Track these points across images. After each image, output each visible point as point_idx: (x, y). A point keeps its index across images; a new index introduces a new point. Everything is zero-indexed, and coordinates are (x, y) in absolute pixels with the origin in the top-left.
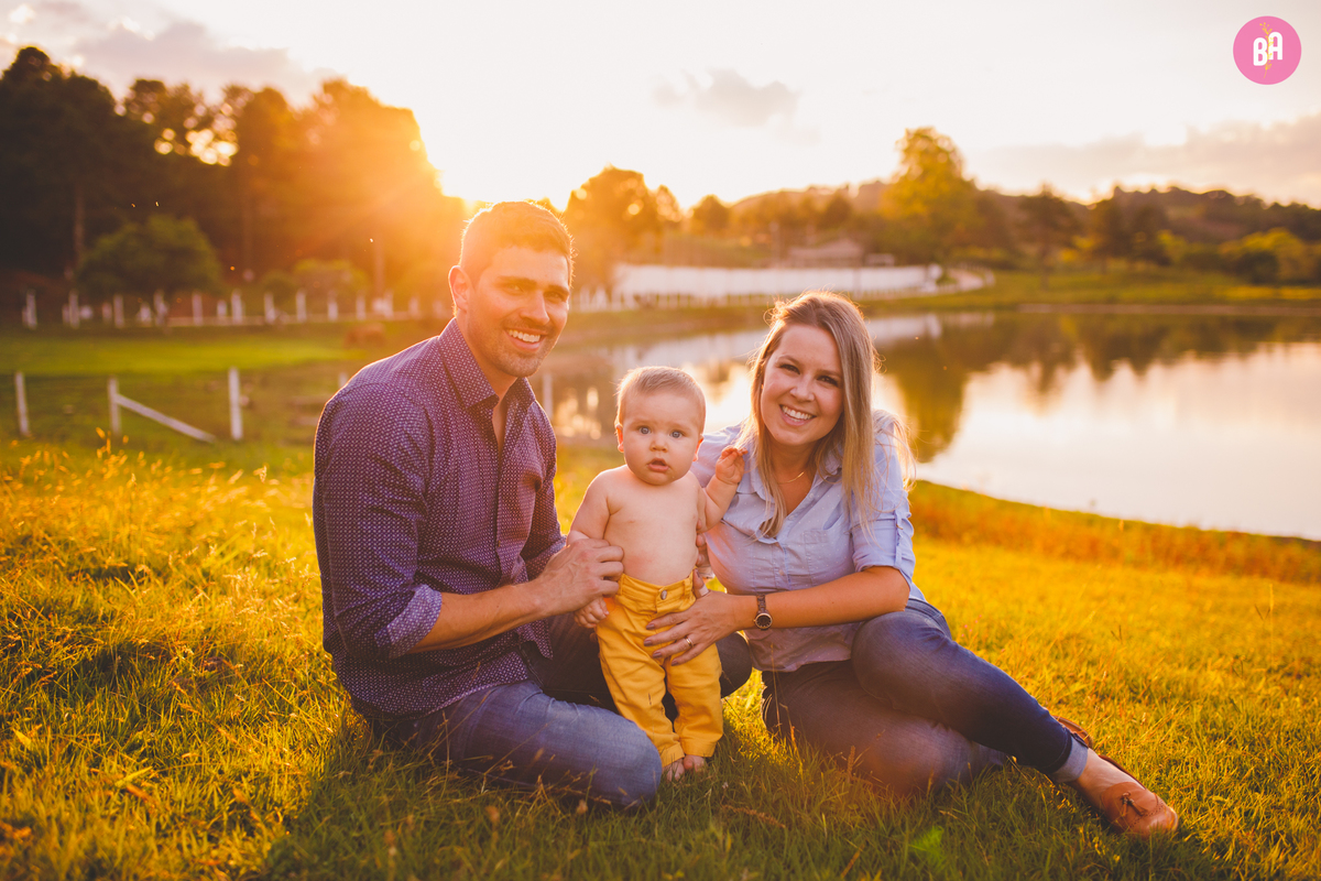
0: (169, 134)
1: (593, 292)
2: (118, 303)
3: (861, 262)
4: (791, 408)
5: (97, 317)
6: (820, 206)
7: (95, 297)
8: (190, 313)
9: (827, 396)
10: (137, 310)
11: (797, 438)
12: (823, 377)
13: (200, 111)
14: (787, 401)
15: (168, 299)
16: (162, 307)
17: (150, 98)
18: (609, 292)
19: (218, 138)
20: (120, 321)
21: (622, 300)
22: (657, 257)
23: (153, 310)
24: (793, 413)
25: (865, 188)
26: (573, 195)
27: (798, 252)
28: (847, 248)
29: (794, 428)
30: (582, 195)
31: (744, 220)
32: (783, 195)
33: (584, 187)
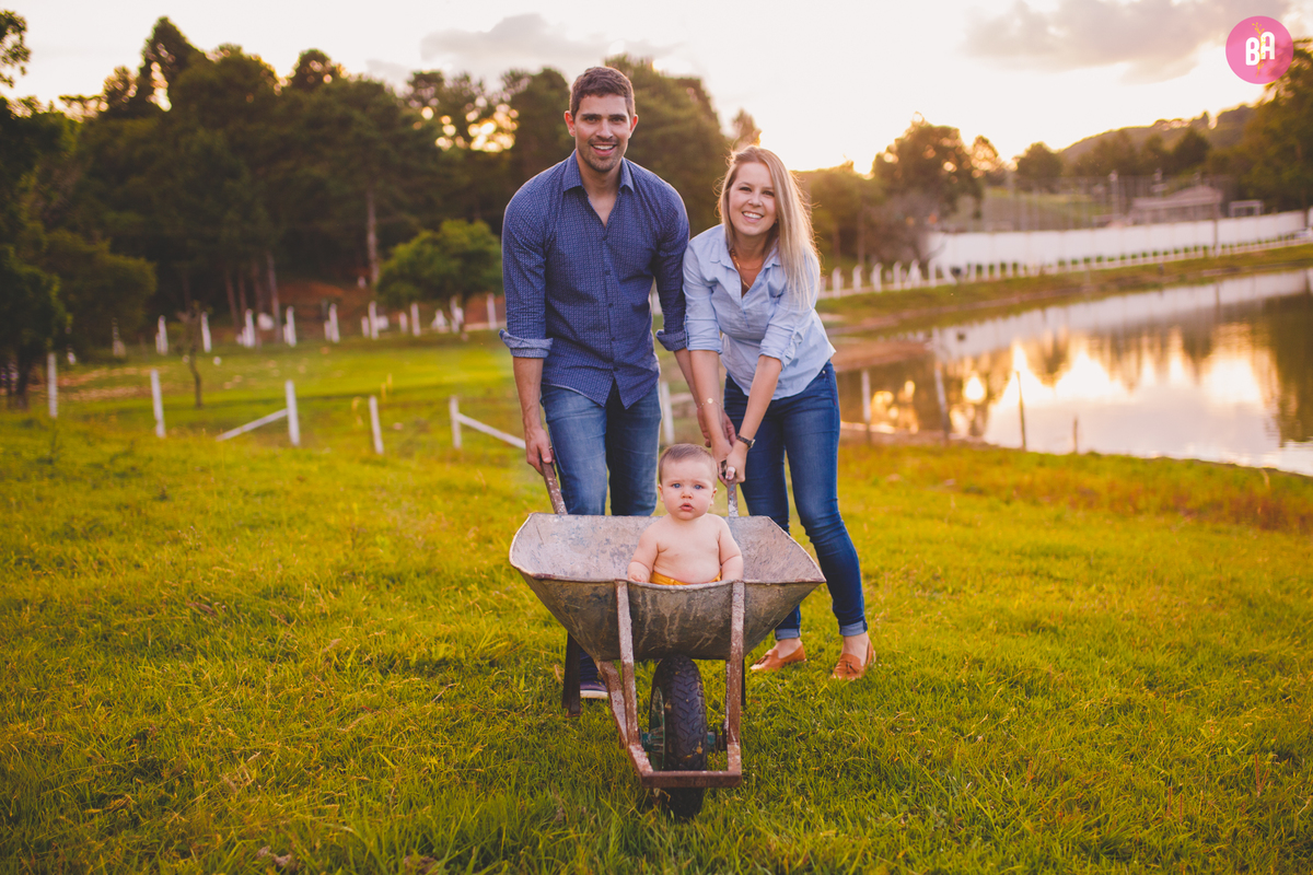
0: (450, 130)
1: (906, 268)
2: (415, 310)
3: (1224, 211)
4: (750, 212)
5: (394, 326)
6: (1169, 145)
7: (392, 306)
8: (484, 318)
9: (769, 203)
10: (433, 317)
11: (754, 230)
12: (767, 192)
13: (481, 102)
14: (747, 208)
15: (463, 305)
16: (458, 313)
17: (428, 92)
18: (924, 267)
19: (500, 130)
20: (417, 330)
21: (939, 275)
22: (977, 222)
23: (449, 316)
24: (751, 215)
25: (1225, 117)
26: (879, 160)
27: (1142, 203)
28: (1203, 195)
29: (753, 224)
30: (890, 158)
31: (1079, 171)
32: (1123, 134)
33: (889, 150)
